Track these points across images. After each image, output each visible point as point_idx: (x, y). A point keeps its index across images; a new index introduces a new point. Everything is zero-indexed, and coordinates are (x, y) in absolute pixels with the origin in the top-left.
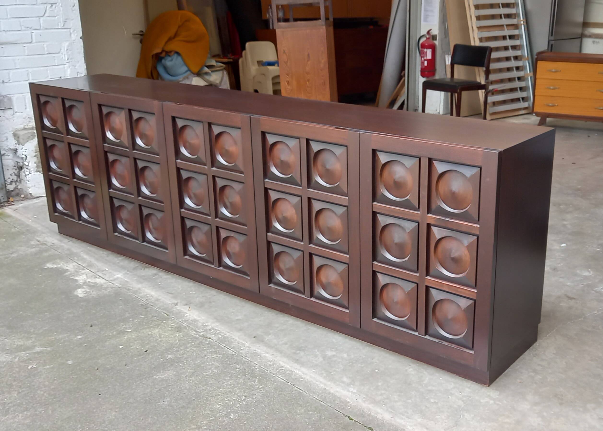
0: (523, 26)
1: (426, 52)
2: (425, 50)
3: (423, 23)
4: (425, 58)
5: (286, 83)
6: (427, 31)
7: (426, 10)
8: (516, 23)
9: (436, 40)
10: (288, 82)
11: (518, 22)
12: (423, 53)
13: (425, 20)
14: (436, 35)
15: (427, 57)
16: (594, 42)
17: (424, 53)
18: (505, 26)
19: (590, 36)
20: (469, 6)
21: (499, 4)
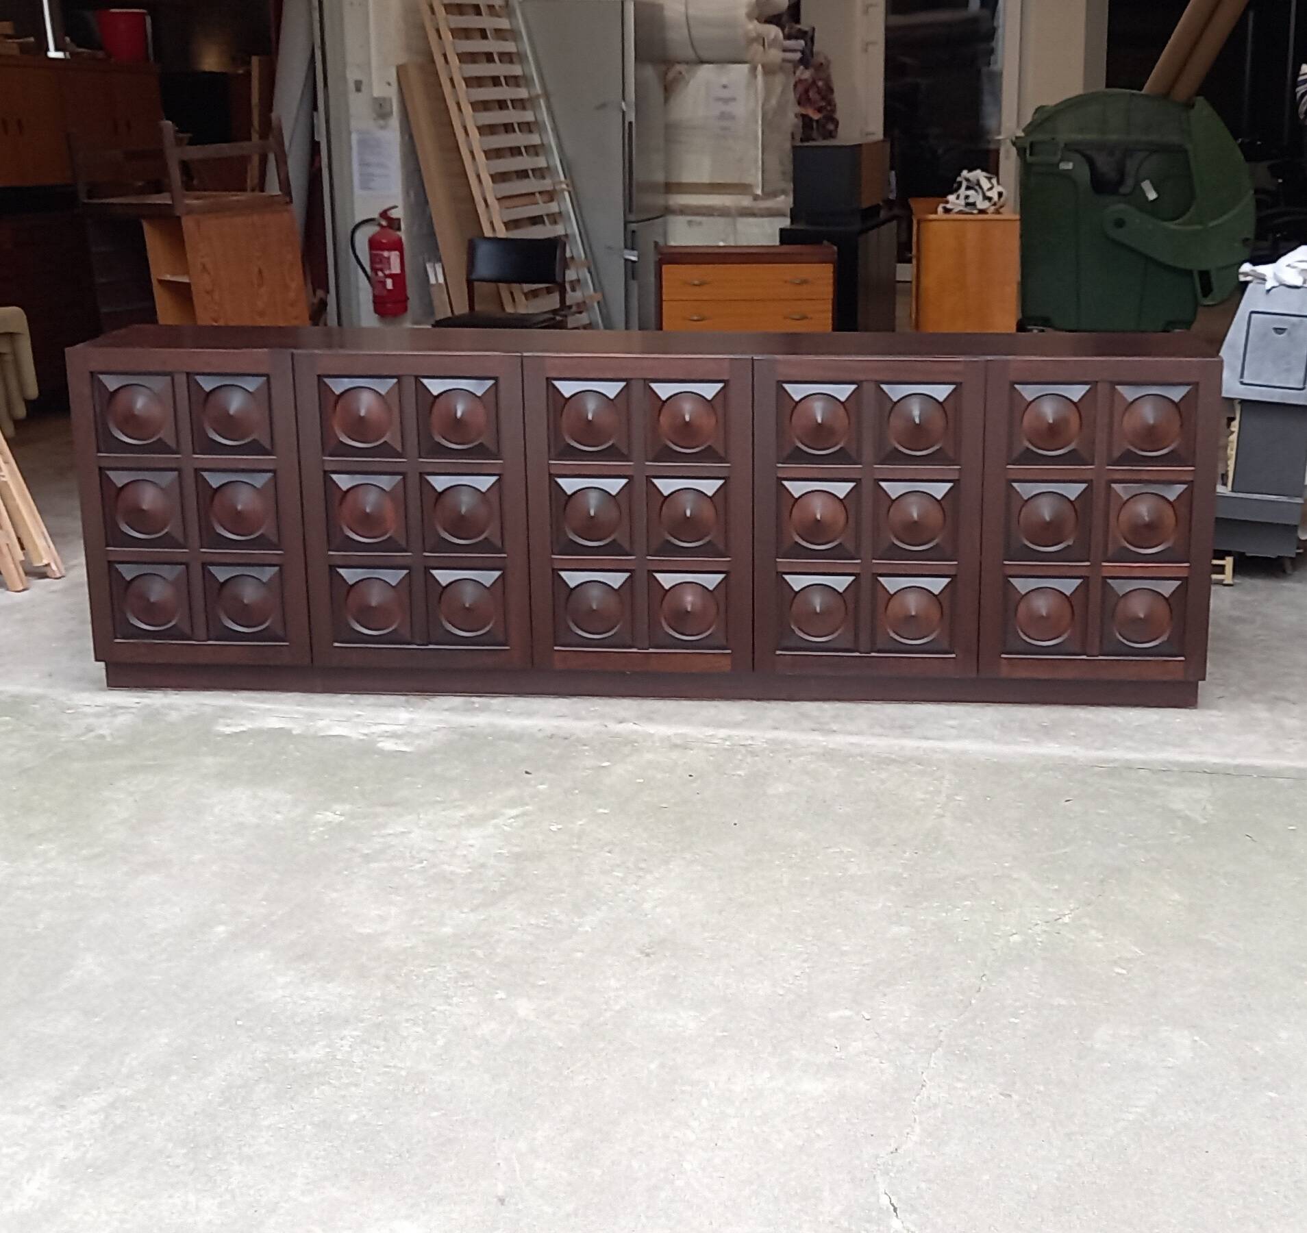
0: (567, 194)
1: (389, 258)
2: (386, 254)
3: (358, 191)
4: (387, 272)
6: (380, 210)
7: (364, 164)
8: (550, 188)
9: (399, 229)
11: (554, 184)
12: (381, 262)
13: (365, 186)
14: (399, 220)
15: (390, 269)
16: (690, 222)
17: (384, 260)
18: (537, 195)
19: (683, 211)
20: (472, 153)
21: (519, 148)
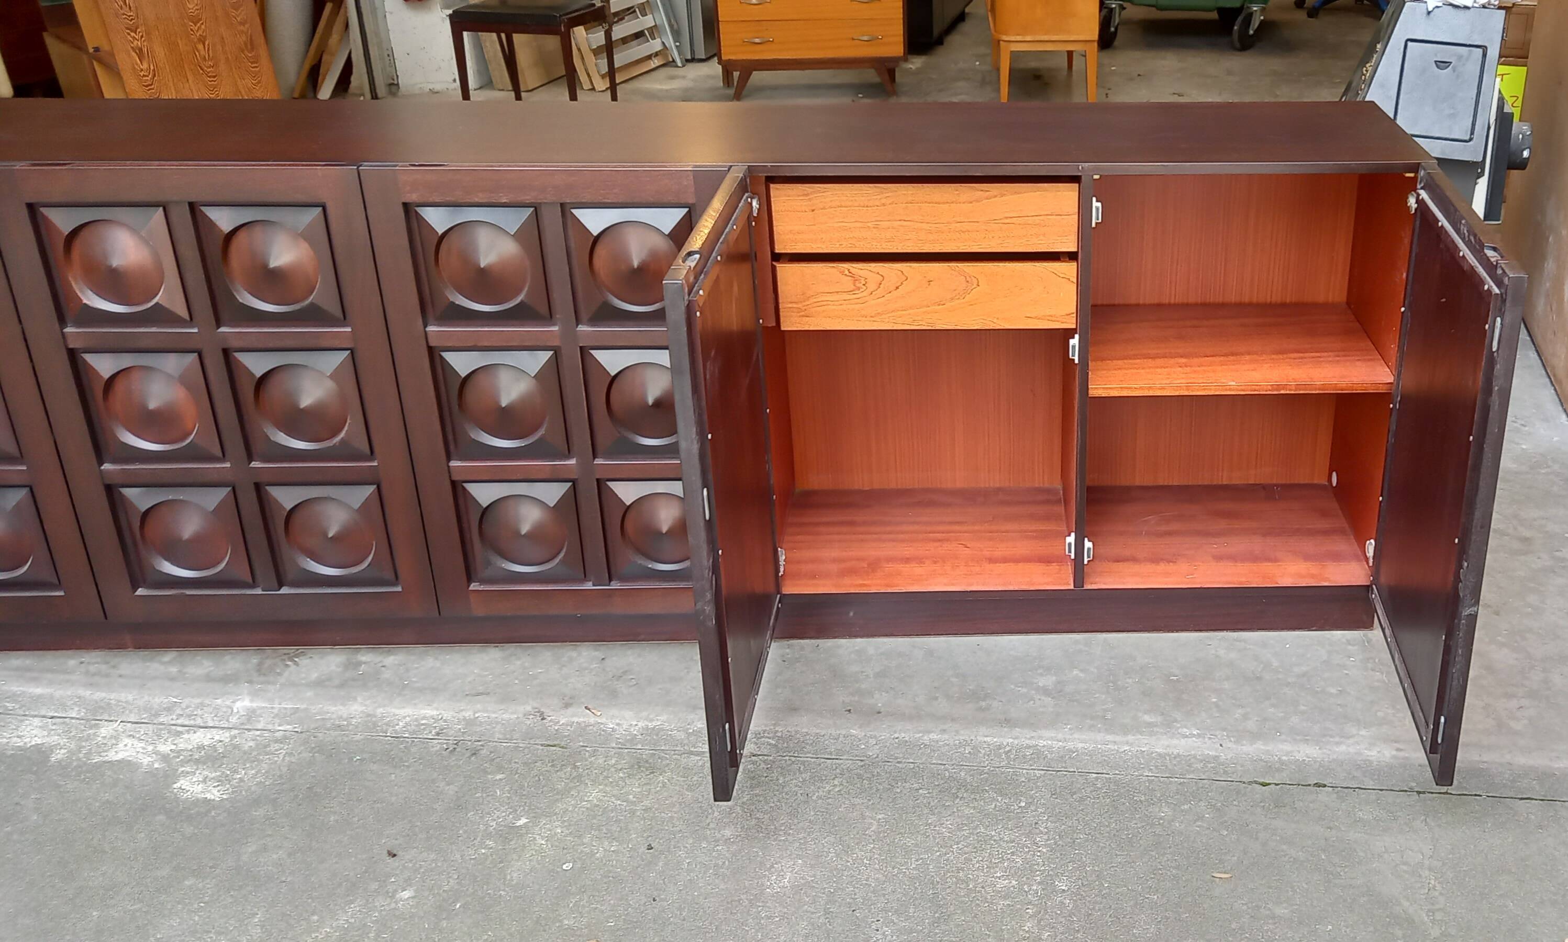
5: (134, 54)
10: (140, 53)
